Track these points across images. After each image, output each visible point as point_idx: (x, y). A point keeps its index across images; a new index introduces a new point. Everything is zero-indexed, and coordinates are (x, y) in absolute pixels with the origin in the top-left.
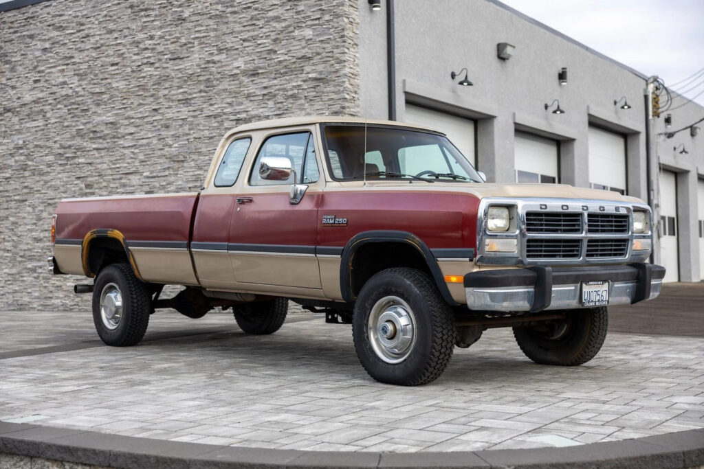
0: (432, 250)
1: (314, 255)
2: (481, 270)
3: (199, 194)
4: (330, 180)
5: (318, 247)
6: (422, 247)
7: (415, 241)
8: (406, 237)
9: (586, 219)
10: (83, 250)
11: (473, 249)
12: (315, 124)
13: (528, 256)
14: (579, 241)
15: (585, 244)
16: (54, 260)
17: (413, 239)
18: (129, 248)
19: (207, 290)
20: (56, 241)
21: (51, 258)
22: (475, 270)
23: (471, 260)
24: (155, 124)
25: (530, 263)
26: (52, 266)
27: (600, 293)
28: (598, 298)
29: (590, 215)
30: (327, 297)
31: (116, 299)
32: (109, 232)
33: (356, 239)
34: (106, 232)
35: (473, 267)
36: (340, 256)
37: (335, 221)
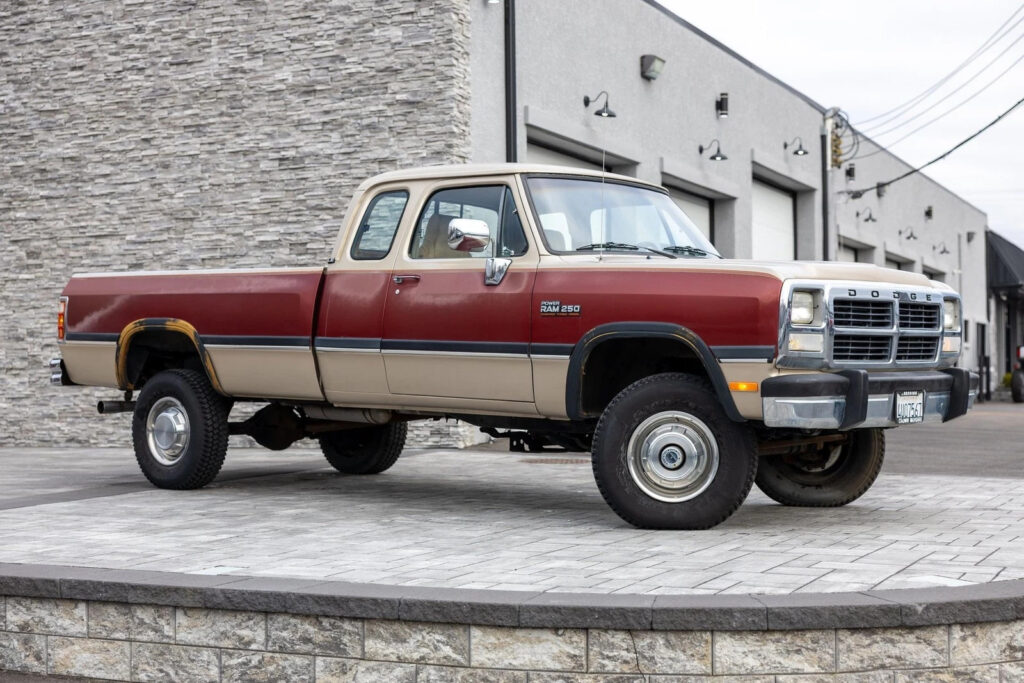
0: (712, 347)
1: (526, 356)
2: (782, 374)
3: (325, 269)
4: (546, 252)
5: (533, 344)
6: (698, 345)
7: (688, 335)
8: (674, 330)
9: (897, 309)
10: (118, 349)
11: (773, 347)
12: (514, 174)
13: (836, 357)
14: (888, 338)
15: (895, 341)
16: (62, 364)
17: (684, 334)
18: (206, 346)
19: (335, 405)
20: (65, 334)
21: (59, 361)
22: (774, 375)
23: (770, 361)
24: (146, 161)
25: (837, 367)
26: (59, 373)
27: (914, 406)
28: (912, 413)
29: (903, 305)
31: (178, 420)
32: (168, 323)
33: (593, 335)
34: (163, 323)
35: (771, 370)
36: (568, 357)
37: (560, 309)
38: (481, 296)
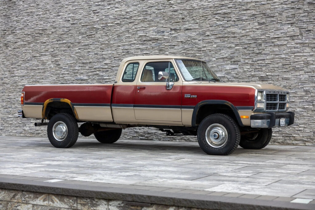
0: (236, 107)
1: (180, 109)
2: (255, 114)
3: (114, 84)
4: (184, 81)
5: (182, 106)
6: (232, 106)
7: (229, 104)
8: (225, 102)
9: (278, 96)
10: (43, 107)
11: (253, 107)
12: (172, 59)
13: (267, 109)
14: (277, 104)
15: (278, 105)
16: (22, 112)
17: (228, 103)
18: (74, 106)
19: (116, 123)
20: (23, 103)
21: (21, 111)
23: (252, 110)
25: (267, 112)
26: (21, 114)
27: (283, 122)
28: (283, 124)
29: (280, 95)
30: (183, 125)
31: (64, 128)
32: (61, 100)
33: (201, 103)
34: (60, 100)
35: (252, 113)
36: (193, 109)
37: (191, 96)
38: (165, 92)
